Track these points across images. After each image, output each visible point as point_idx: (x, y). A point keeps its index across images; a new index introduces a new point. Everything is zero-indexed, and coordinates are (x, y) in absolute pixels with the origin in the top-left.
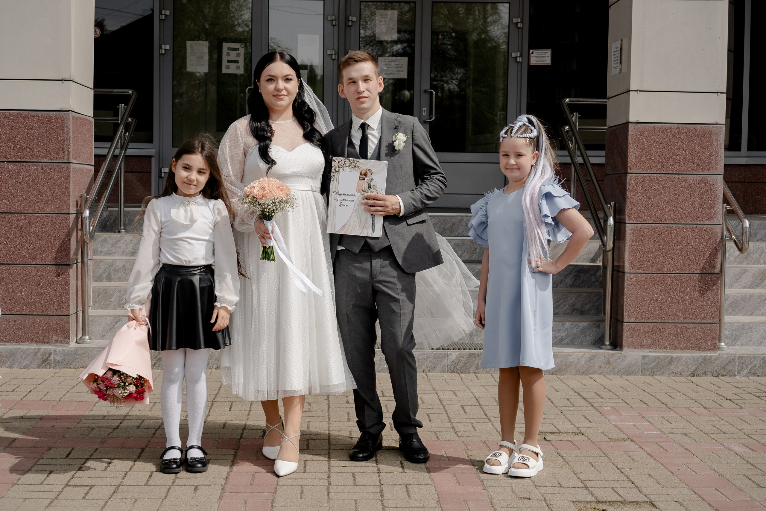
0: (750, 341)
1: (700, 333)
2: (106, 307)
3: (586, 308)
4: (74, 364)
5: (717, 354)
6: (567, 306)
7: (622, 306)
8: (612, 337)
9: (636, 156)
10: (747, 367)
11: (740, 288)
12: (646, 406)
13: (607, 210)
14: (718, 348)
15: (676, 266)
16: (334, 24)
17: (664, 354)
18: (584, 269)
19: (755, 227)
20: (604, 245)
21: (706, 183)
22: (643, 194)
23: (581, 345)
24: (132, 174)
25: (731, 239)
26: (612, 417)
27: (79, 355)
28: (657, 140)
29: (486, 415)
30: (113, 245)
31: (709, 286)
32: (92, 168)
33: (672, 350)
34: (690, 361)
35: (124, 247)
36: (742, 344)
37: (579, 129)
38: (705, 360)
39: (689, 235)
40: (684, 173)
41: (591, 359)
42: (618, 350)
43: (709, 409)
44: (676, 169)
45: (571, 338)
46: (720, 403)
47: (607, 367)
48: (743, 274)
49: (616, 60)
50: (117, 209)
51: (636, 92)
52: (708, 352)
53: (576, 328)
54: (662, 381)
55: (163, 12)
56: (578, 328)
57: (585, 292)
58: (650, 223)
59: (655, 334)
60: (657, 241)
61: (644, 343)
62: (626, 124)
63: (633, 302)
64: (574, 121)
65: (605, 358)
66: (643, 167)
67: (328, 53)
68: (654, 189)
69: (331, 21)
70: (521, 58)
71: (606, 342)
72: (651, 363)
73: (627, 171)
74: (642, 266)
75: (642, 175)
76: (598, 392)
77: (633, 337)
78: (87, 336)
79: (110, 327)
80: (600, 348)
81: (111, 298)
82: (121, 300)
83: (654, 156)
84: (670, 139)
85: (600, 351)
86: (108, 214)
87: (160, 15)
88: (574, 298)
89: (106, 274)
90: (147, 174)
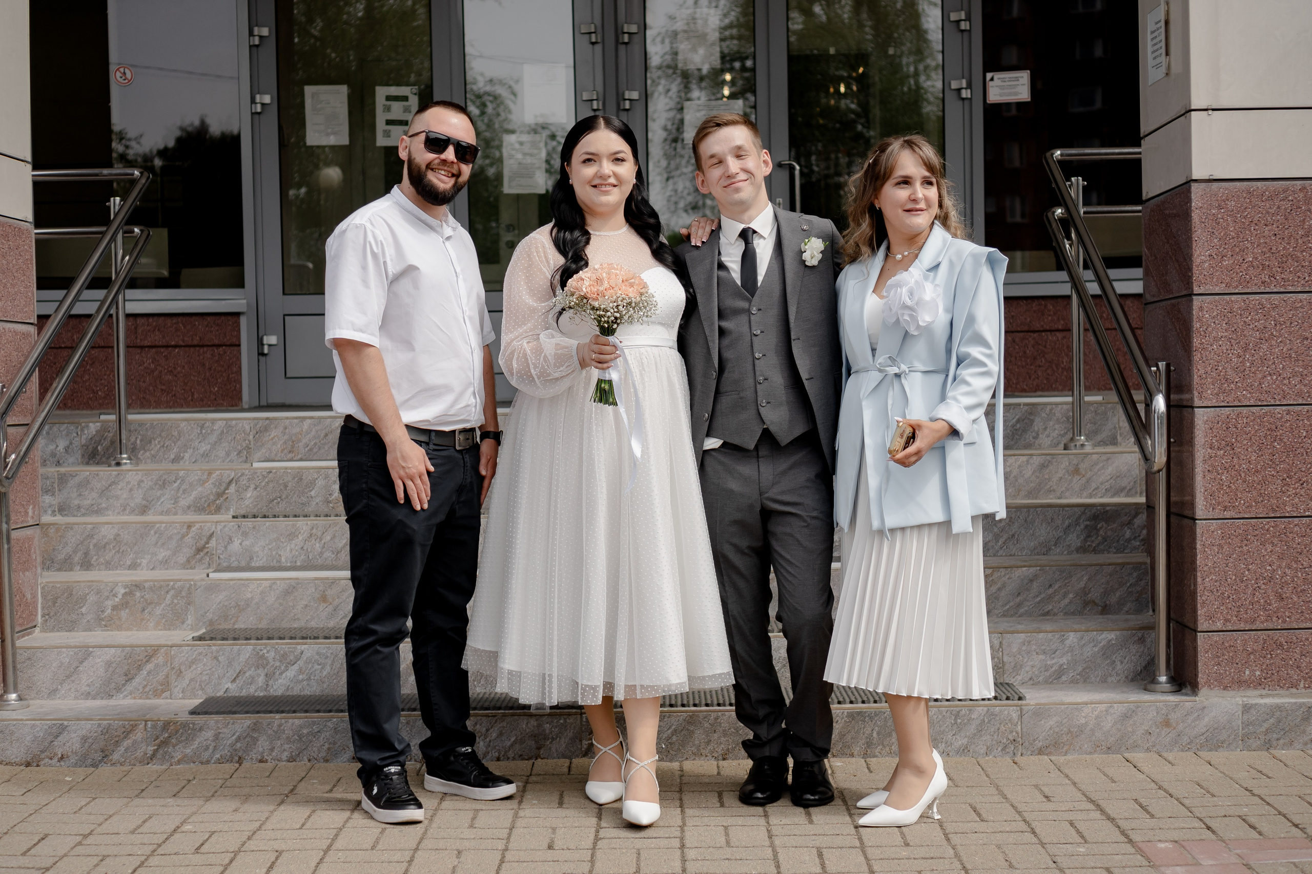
2: (71, 626)
3: (1113, 599)
6: (1071, 596)
7: (1194, 594)
8: (1172, 662)
9: (1210, 255)
12: (1257, 836)
13: (1149, 379)
16: (594, 40)
17: (1293, 700)
18: (1107, 511)
20: (1146, 457)
22: (1229, 340)
23: (1104, 683)
24: (201, 350)
28: (1256, 218)
30: (104, 492)
32: (33, 330)
35: (125, 496)
37: (1084, 213)
41: (1126, 717)
42: (1186, 695)
44: (1302, 282)
45: (1080, 669)
47: (1163, 733)
49: (1157, 50)
50: (113, 417)
51: (1205, 113)
53: (1092, 645)
54: (1289, 763)
55: (256, 31)
56: (1095, 646)
57: (1110, 564)
58: (1248, 404)
59: (1269, 656)
60: (1267, 445)
61: (1246, 677)
62: (1186, 186)
63: (1217, 584)
64: (1073, 194)
65: (1157, 713)
66: (1228, 280)
67: (584, 99)
68: (1256, 329)
69: (588, 35)
70: (969, 91)
71: (1159, 676)
72: (1264, 721)
73: (1193, 290)
74: (1234, 502)
75: (1225, 297)
76: (1142, 800)
77: (1219, 664)
78: (14, 693)
79: (68, 672)
80: (1145, 689)
81: (81, 608)
82: (102, 611)
83: (1253, 253)
84: (1287, 214)
85: (1147, 697)
86: (99, 428)
87: (250, 36)
88: (1085, 579)
89: (79, 555)
90: (232, 348)
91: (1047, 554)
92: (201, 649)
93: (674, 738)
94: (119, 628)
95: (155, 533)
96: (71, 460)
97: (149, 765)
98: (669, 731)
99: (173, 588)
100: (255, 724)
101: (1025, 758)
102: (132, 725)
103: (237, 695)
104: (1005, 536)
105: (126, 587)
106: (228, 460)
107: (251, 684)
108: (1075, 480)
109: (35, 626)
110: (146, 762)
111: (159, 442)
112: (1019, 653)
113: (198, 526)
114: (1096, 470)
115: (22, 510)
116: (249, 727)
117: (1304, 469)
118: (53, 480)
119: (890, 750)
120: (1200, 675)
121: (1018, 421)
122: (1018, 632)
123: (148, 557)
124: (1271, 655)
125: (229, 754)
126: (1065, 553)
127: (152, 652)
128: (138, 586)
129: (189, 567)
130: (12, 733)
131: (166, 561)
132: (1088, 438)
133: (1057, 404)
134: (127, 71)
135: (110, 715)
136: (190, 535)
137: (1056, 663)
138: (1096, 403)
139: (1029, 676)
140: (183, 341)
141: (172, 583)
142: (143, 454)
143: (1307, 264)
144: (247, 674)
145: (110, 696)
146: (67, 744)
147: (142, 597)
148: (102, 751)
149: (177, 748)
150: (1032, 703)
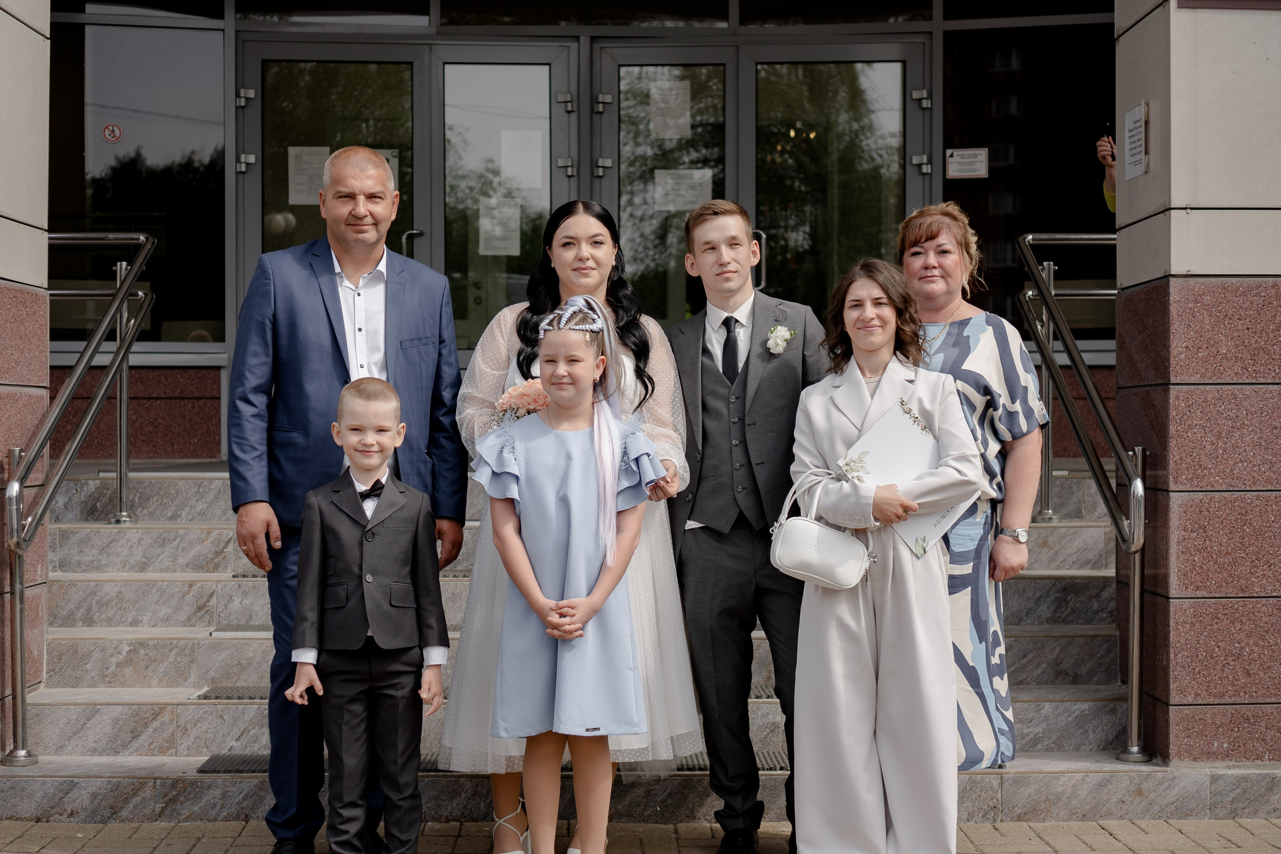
2: (76, 682)
3: (1084, 670)
6: (1044, 666)
7: (1166, 670)
8: (1143, 733)
9: (1187, 347)
13: (1128, 463)
16: (569, 109)
17: (1258, 772)
18: (1076, 584)
20: (1122, 539)
22: (1204, 428)
23: (1077, 752)
24: (182, 402)
27: (3, 791)
28: (1230, 313)
30: (105, 549)
32: (45, 394)
33: (1274, 762)
35: (125, 553)
37: (1056, 295)
41: (1101, 785)
42: (1157, 765)
44: (1273, 374)
45: (1055, 737)
47: (1136, 802)
49: (1135, 148)
50: (114, 475)
51: (1185, 211)
53: (1066, 714)
55: (242, 92)
56: (1069, 716)
57: (1081, 636)
58: (1220, 489)
59: (1236, 729)
60: (1238, 528)
61: (1215, 749)
62: (1165, 280)
63: (1189, 660)
64: (1044, 276)
65: (1131, 782)
66: (1203, 370)
67: (560, 165)
68: (1228, 418)
69: (563, 104)
70: (929, 166)
71: (1132, 746)
72: (1231, 791)
73: (1169, 380)
74: (1206, 583)
75: (1200, 386)
77: (1189, 736)
78: (23, 749)
79: (76, 729)
80: (1118, 759)
81: (86, 664)
82: (106, 668)
83: (1227, 346)
84: (1259, 309)
85: (1120, 767)
86: (98, 485)
87: (236, 98)
88: (1057, 650)
89: (81, 611)
90: (212, 401)
91: (1018, 624)
92: (207, 708)
93: (669, 801)
94: (123, 685)
95: (157, 591)
96: (70, 516)
97: (157, 822)
98: (664, 795)
99: (177, 646)
100: (262, 783)
101: (1004, 824)
102: (141, 783)
103: (241, 753)
105: (130, 644)
106: (224, 518)
107: (255, 742)
108: (1043, 553)
109: (40, 682)
110: (154, 819)
111: (157, 500)
113: (199, 584)
114: (1064, 543)
115: (32, 569)
116: (256, 786)
117: (1271, 552)
118: (54, 537)
120: (1171, 747)
123: (149, 614)
124: (1238, 728)
125: (236, 812)
126: (1036, 623)
127: (158, 709)
128: (142, 644)
129: (189, 624)
131: (167, 618)
132: (1055, 511)
134: (116, 129)
135: (119, 773)
136: (191, 594)
137: (1032, 732)
138: (1062, 477)
140: (165, 393)
141: (176, 642)
142: (141, 511)
143: (1277, 357)
144: (252, 733)
145: (117, 753)
146: (77, 801)
147: (147, 655)
148: (112, 808)
149: (185, 805)
150: (1012, 771)
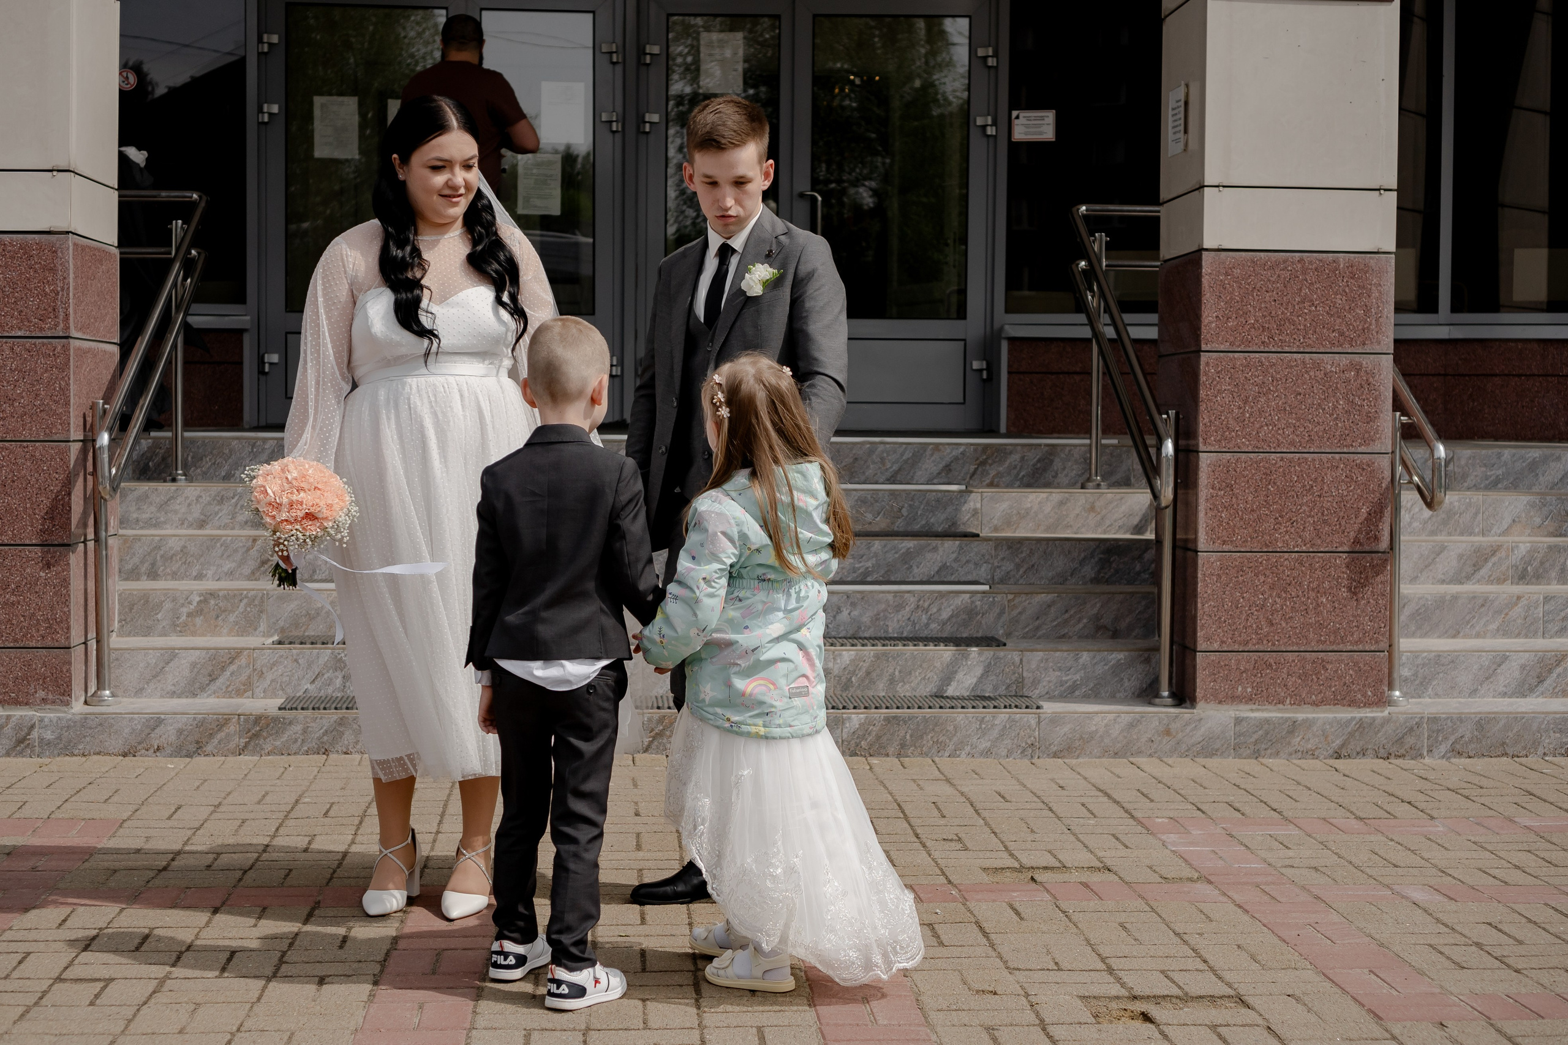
0: (1452, 688)
1: (1351, 672)
2: (147, 632)
3: (1123, 625)
4: (80, 747)
5: (1386, 713)
6: (1085, 621)
7: (1195, 617)
8: (1174, 681)
9: (1217, 317)
10: (1446, 738)
11: (1433, 584)
12: (1240, 816)
13: (1160, 425)
14: (1387, 702)
15: (1300, 537)
16: (615, 60)
17: (1280, 715)
18: (1120, 546)
19: (1463, 462)
20: (1155, 496)
21: (1358, 371)
22: (1232, 393)
23: (1112, 699)
24: (200, 367)
25: (1411, 482)
26: (1171, 838)
27: (91, 728)
28: (1259, 285)
29: (917, 836)
30: (162, 507)
31: (1367, 577)
32: (116, 349)
33: (1295, 706)
34: (1332, 727)
35: (183, 510)
36: (1436, 694)
37: (1106, 266)
38: (1361, 725)
39: (1326, 474)
40: (1314, 350)
41: (1131, 725)
42: (1186, 708)
43: (1366, 821)
44: (1298, 343)
45: (1092, 685)
46: (1388, 810)
47: (1165, 741)
48: (1438, 555)
49: (1177, 126)
50: (169, 434)
51: (1217, 189)
52: (1368, 710)
53: (1103, 663)
54: (1273, 768)
55: (265, 38)
56: (1105, 665)
57: (1121, 593)
58: (1246, 450)
59: (1259, 675)
60: (1262, 487)
61: (1239, 693)
62: (1198, 254)
63: (1215, 609)
64: (1096, 249)
65: (1160, 723)
66: (1232, 339)
67: (604, 119)
69: (609, 55)
70: (994, 128)
71: (1162, 692)
72: (1254, 733)
73: (1201, 347)
74: (1232, 537)
75: (1229, 354)
76: (1144, 790)
77: (1215, 681)
78: (108, 689)
79: (154, 673)
80: (1148, 703)
81: (157, 614)
82: (177, 618)
83: (1255, 316)
84: (1286, 282)
85: (1150, 709)
86: (150, 444)
87: (259, 42)
88: (1098, 605)
89: (146, 565)
90: (234, 366)
91: (1064, 583)
92: (282, 652)
94: (194, 634)
95: (221, 545)
97: (241, 757)
99: (246, 597)
100: (341, 719)
101: (1041, 760)
102: (226, 719)
103: (317, 694)
104: (1026, 566)
105: (201, 595)
107: (329, 686)
108: (1091, 517)
109: (112, 631)
110: (238, 753)
111: (210, 459)
112: (1038, 670)
113: (261, 540)
114: (1110, 509)
116: (335, 722)
119: (922, 751)
120: (1198, 691)
121: (1039, 461)
122: (1037, 651)
123: (213, 568)
124: (1261, 674)
125: (316, 746)
126: (1080, 582)
127: (235, 654)
128: (212, 594)
130: (111, 726)
131: (232, 571)
132: (1104, 478)
133: (1075, 446)
135: (201, 712)
136: (255, 549)
137: (1070, 680)
138: (1113, 446)
139: (1046, 691)
141: (243, 593)
142: (196, 470)
144: (326, 676)
145: (195, 695)
146: (164, 737)
147: (217, 605)
148: (197, 742)
149: (268, 740)
150: (1049, 711)
